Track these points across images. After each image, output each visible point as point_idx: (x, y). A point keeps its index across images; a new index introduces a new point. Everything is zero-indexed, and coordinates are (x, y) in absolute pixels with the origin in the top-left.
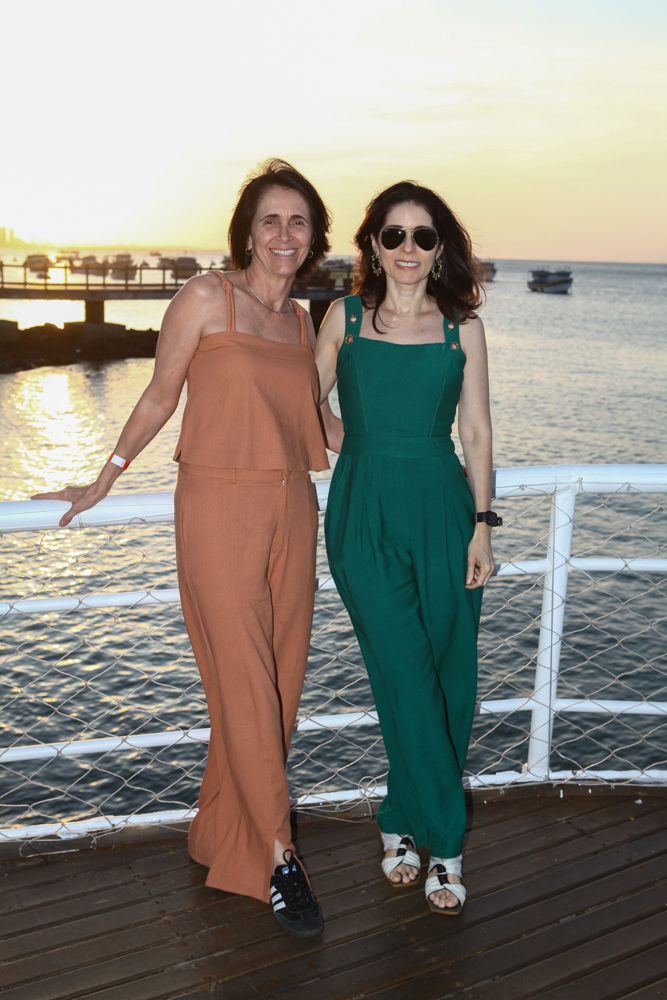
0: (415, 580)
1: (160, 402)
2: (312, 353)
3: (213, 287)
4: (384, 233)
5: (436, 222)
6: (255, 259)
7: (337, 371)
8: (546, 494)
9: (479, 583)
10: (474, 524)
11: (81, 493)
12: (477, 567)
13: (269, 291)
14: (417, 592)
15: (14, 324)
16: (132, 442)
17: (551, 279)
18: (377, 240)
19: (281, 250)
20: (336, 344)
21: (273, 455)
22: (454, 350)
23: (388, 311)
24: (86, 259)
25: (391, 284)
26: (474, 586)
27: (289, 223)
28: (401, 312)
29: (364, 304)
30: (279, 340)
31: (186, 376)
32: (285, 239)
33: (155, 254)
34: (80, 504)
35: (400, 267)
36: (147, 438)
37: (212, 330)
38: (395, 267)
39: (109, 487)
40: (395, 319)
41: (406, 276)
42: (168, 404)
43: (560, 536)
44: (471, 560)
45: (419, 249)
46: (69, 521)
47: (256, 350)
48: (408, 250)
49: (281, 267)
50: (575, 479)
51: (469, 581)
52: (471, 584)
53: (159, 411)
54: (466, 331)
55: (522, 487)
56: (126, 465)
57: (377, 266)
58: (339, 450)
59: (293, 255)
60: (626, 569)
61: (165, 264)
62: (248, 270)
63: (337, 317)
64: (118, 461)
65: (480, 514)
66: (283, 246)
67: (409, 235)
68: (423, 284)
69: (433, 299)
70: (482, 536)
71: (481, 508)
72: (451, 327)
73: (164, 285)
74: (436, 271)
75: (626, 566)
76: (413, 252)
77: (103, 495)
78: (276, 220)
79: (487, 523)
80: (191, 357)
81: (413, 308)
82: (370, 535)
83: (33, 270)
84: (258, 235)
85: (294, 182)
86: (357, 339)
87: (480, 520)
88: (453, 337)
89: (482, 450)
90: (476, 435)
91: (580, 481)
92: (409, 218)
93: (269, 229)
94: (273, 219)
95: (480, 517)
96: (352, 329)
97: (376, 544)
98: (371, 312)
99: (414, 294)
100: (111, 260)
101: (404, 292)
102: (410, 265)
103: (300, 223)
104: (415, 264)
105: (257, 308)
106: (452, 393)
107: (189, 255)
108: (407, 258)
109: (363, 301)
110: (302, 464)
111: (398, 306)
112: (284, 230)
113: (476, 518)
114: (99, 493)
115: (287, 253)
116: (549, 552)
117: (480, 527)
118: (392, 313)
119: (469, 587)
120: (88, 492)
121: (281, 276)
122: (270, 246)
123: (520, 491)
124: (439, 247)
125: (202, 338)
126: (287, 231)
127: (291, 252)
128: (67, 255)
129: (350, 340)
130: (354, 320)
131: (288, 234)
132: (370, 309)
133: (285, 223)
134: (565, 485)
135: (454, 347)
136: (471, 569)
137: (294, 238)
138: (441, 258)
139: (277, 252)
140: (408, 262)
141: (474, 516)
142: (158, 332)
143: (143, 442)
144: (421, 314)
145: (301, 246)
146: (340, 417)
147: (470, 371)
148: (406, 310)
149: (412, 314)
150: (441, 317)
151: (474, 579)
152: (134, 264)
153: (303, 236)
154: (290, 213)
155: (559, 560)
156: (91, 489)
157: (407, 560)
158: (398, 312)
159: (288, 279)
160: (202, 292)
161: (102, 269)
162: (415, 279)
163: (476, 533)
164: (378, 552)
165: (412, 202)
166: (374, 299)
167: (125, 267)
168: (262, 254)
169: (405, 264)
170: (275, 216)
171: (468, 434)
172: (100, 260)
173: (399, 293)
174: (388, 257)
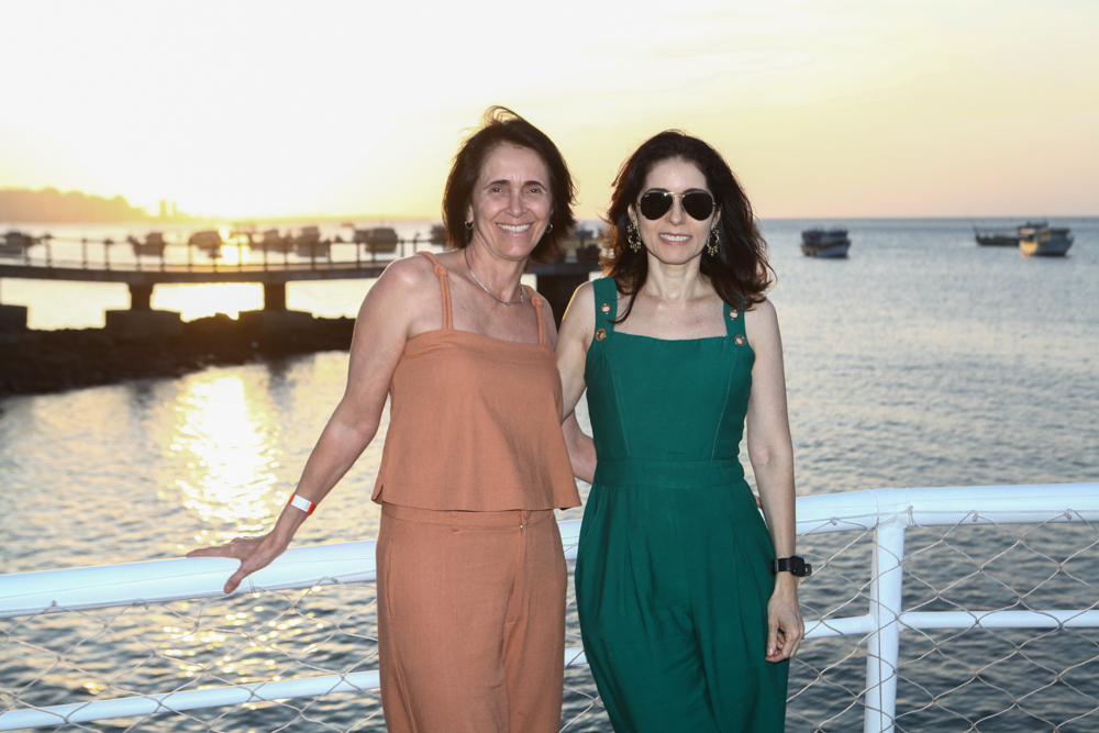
0: (698, 651)
1: (355, 425)
2: (552, 352)
3: (422, 273)
4: (643, 198)
5: (711, 182)
6: (476, 236)
7: (587, 376)
8: (865, 529)
9: (785, 654)
10: (774, 574)
11: (252, 547)
12: (781, 631)
13: (494, 277)
14: (702, 667)
15: (176, 316)
16: (319, 480)
17: (825, 240)
18: (634, 208)
19: (512, 225)
20: (584, 341)
21: (506, 491)
22: (739, 346)
23: (650, 297)
24: (267, 234)
25: (654, 263)
26: (778, 659)
27: (522, 191)
28: (668, 298)
29: (619, 289)
30: (510, 339)
31: (389, 389)
32: (516, 211)
33: (348, 225)
34: (250, 563)
35: (665, 242)
36: (339, 471)
37: (425, 327)
38: (659, 242)
39: (289, 538)
40: (660, 307)
41: (673, 254)
42: (366, 426)
43: (887, 586)
44: (773, 622)
45: (690, 218)
46: (237, 585)
47: (481, 352)
48: (676, 219)
49: (511, 247)
50: (902, 508)
51: (771, 652)
52: (774, 655)
53: (354, 436)
54: (754, 320)
55: (833, 521)
56: (312, 508)
57: (635, 240)
58: (592, 478)
59: (526, 231)
60: (977, 626)
61: (361, 237)
62: (468, 249)
63: (583, 307)
64: (302, 503)
65: (782, 561)
66: (515, 221)
67: (677, 201)
68: (696, 263)
69: (708, 279)
70: (786, 590)
71: (783, 552)
72: (734, 315)
73: (359, 262)
74: (712, 244)
75: (977, 622)
76: (681, 223)
77: (282, 549)
78: (505, 187)
79: (793, 573)
80: (394, 365)
81: (683, 292)
82: (636, 593)
83: (202, 247)
84: (481, 206)
85: (529, 139)
86: (612, 334)
87: (782, 569)
88: (737, 328)
89: (780, 475)
90: (771, 455)
91: (910, 510)
92: (676, 178)
93: (496, 199)
94: (501, 185)
95: (783, 565)
96: (605, 321)
97: (644, 605)
98: (629, 298)
99: (684, 275)
100: (296, 234)
101: (672, 273)
102: (678, 239)
103: (535, 191)
104: (685, 238)
105: (480, 299)
106: (738, 400)
107: (387, 225)
108: (674, 230)
109: (617, 283)
110: (545, 501)
111: (664, 289)
112: (516, 201)
113: (777, 566)
114: (276, 546)
115: (519, 229)
116: (873, 606)
117: (783, 578)
118: (656, 300)
119: (772, 659)
120: (262, 546)
121: (511, 259)
122: (497, 220)
123: (830, 527)
124: (715, 215)
125: (409, 338)
126: (520, 201)
127: (525, 227)
128: (242, 229)
129: (602, 336)
130: (606, 309)
131: (521, 206)
132: (627, 294)
133: (516, 191)
134: (890, 517)
135: (739, 341)
136: (773, 635)
137: (529, 210)
138: (718, 227)
139: (506, 227)
140: (675, 235)
141: (773, 563)
142: (353, 321)
143: (333, 478)
144: (694, 300)
145: (538, 219)
146: (591, 434)
147: (761, 372)
148: (674, 295)
149: (682, 300)
150: (721, 303)
151: (778, 649)
152: (323, 238)
153: (540, 206)
154: (525, 179)
155: (887, 617)
156: (266, 542)
157: (688, 624)
158: (664, 298)
159: (520, 261)
160: (408, 279)
161: (284, 245)
162: (685, 256)
163: (777, 587)
164: (648, 616)
165: (679, 158)
166: (631, 280)
167: (312, 242)
168: (487, 229)
169: (672, 238)
170: (504, 182)
171: (761, 453)
172: (282, 234)
173: (665, 274)
174: (650, 230)
